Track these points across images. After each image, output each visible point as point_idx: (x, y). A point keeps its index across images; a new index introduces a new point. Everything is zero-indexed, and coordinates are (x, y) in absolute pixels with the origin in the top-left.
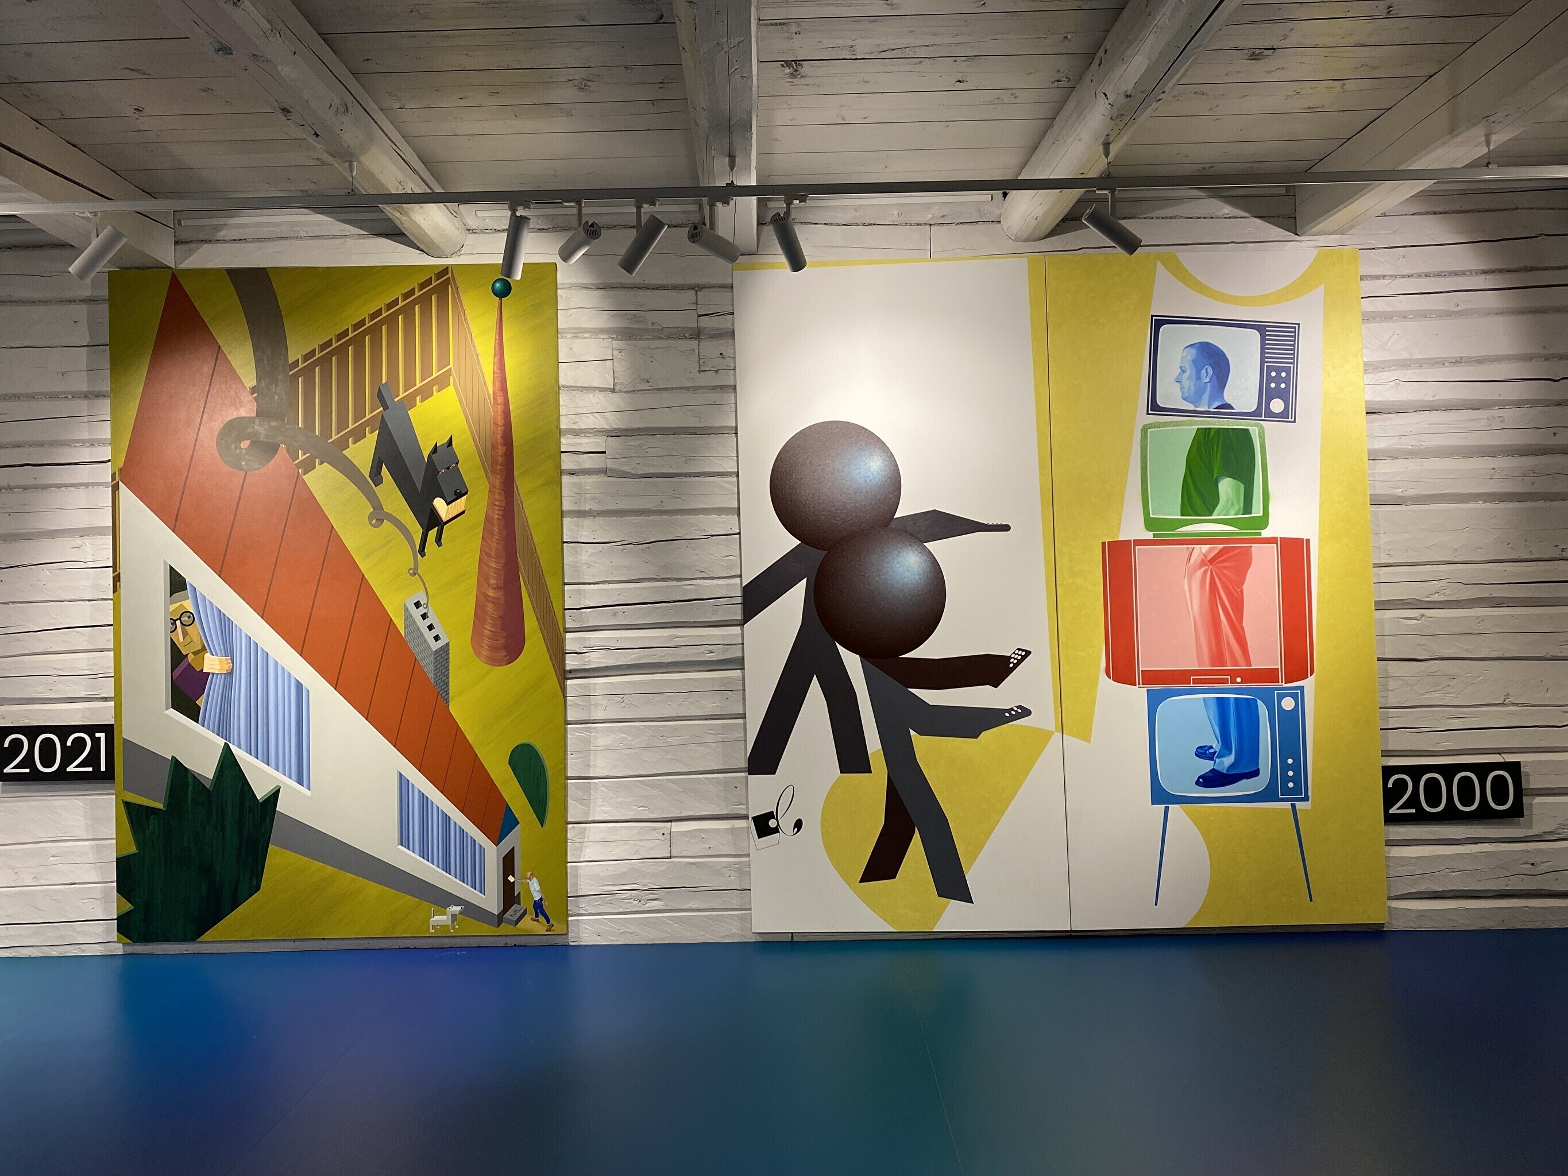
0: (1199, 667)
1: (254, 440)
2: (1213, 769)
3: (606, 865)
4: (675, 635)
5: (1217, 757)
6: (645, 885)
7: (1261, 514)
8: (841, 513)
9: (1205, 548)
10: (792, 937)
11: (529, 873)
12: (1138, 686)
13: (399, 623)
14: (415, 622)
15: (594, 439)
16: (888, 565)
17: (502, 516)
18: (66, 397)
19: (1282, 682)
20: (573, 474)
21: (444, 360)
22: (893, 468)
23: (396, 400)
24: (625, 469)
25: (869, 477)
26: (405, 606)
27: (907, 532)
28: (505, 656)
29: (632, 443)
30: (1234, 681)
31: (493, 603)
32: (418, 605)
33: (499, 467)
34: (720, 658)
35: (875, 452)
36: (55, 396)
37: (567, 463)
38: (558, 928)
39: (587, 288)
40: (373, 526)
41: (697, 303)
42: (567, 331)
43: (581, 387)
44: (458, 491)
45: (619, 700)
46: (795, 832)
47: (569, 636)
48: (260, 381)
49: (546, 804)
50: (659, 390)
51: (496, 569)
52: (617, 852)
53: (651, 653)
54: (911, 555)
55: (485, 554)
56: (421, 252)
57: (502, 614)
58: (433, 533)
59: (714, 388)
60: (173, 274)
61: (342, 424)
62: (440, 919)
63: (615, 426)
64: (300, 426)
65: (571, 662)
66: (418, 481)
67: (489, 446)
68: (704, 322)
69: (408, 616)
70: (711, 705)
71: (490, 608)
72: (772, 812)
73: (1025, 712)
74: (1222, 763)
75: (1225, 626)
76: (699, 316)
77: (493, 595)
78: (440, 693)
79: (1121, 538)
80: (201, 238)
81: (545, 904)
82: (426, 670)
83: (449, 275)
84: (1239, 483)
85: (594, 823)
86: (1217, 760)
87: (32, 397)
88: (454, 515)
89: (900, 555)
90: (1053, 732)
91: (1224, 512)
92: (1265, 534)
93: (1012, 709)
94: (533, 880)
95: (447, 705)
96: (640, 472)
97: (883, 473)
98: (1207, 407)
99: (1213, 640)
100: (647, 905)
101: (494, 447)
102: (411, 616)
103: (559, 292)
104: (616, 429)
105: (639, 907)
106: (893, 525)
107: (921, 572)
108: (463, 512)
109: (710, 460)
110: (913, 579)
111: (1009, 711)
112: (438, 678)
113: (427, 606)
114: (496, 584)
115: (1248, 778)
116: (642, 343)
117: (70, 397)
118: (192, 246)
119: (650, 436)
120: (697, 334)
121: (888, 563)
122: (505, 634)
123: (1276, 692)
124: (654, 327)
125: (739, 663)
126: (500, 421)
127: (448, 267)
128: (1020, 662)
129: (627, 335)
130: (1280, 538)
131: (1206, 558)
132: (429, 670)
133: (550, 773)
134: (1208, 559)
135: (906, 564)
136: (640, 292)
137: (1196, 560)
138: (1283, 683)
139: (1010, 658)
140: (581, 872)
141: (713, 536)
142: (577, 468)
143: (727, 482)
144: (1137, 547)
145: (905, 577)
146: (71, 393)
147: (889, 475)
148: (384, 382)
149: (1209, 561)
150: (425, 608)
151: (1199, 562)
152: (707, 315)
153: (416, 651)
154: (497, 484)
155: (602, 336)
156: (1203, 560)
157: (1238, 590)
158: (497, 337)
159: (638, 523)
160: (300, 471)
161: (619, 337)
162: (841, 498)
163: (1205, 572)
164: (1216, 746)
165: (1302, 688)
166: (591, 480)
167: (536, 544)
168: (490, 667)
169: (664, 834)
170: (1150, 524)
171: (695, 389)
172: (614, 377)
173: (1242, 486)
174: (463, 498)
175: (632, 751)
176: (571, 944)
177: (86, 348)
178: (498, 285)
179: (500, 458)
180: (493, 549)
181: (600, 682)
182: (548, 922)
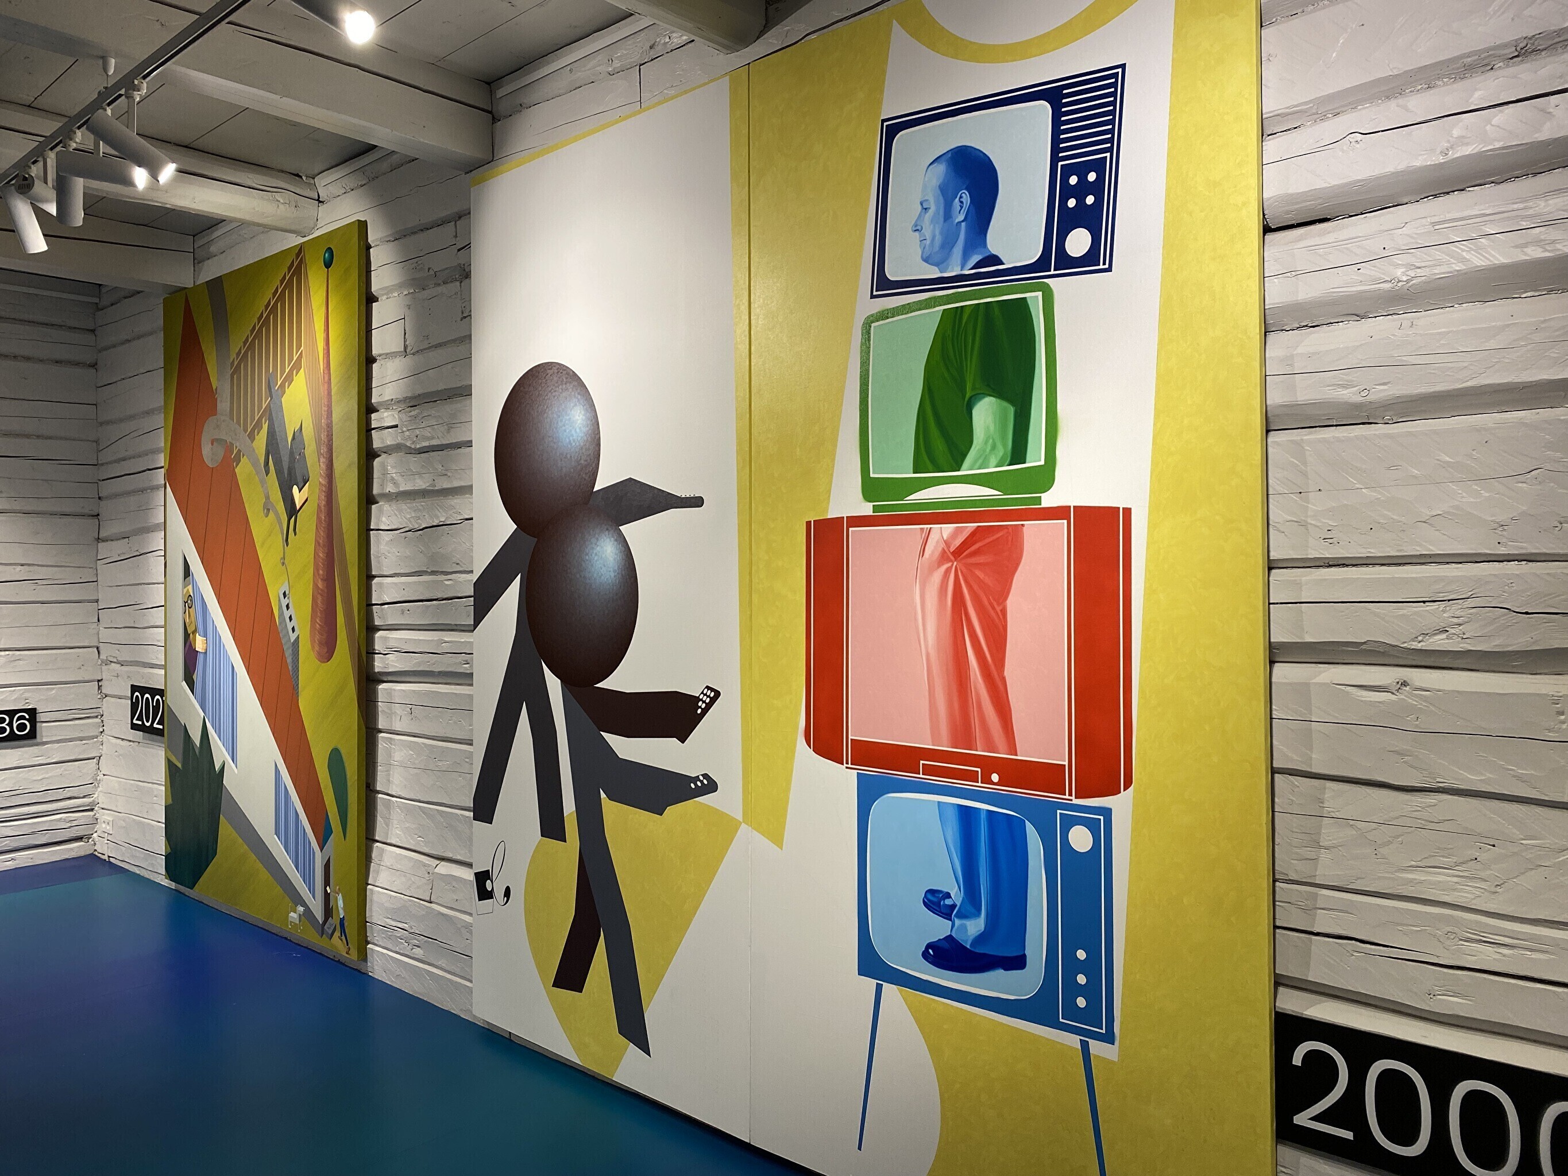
0: (933, 745)
2: (950, 936)
3: (391, 895)
5: (957, 916)
6: (412, 927)
7: (1042, 463)
9: (948, 529)
11: (338, 887)
12: (845, 765)
13: (276, 613)
14: (283, 612)
15: (392, 412)
16: (587, 557)
17: (327, 502)
19: (1070, 794)
20: (378, 455)
21: (299, 343)
22: (593, 421)
23: (276, 388)
24: (409, 444)
25: (572, 435)
26: (279, 596)
28: (327, 652)
29: (412, 414)
30: (987, 780)
31: (320, 595)
32: (285, 595)
33: (325, 450)
35: (578, 399)
37: (376, 441)
38: (352, 954)
40: (265, 515)
41: (456, 236)
42: (378, 293)
43: (383, 355)
44: (305, 477)
45: (409, 711)
46: (505, 902)
47: (377, 634)
48: (218, 382)
49: (347, 816)
50: (436, 346)
52: (398, 884)
53: (426, 660)
54: (608, 544)
57: (326, 609)
60: (186, 295)
61: (253, 416)
62: (294, 916)
63: (405, 395)
64: (234, 420)
65: (380, 664)
66: (286, 469)
69: (280, 606)
71: (319, 600)
72: (489, 871)
73: (710, 786)
74: (963, 928)
75: (975, 674)
76: (457, 252)
77: (321, 587)
78: (294, 686)
79: (831, 515)
80: (204, 256)
81: (346, 924)
82: (288, 662)
83: (306, 251)
84: (1005, 404)
85: (389, 845)
86: (957, 922)
88: (302, 503)
89: (597, 544)
90: (740, 823)
91: (980, 461)
92: (1049, 500)
93: (698, 778)
94: (340, 896)
95: (296, 699)
96: (418, 446)
97: (585, 430)
98: (960, 269)
99: (955, 699)
100: (413, 950)
101: (323, 429)
103: (371, 250)
104: (402, 398)
105: (408, 950)
106: (591, 501)
107: (616, 568)
108: (307, 500)
110: (609, 577)
111: (694, 780)
112: (292, 672)
113: (289, 597)
114: (323, 575)
115: (1007, 968)
116: (423, 294)
118: (201, 264)
119: (425, 404)
120: (458, 274)
121: (587, 554)
122: (327, 630)
123: (1059, 812)
124: (434, 272)
125: (470, 677)
126: (326, 400)
127: (307, 244)
128: (709, 706)
130: (1074, 507)
131: (949, 547)
133: (349, 783)
134: (952, 549)
135: (603, 556)
137: (933, 552)
138: (1073, 798)
139: (698, 699)
140: (375, 898)
141: (465, 520)
142: (382, 446)
144: (851, 529)
145: (601, 575)
147: (590, 432)
148: (271, 372)
149: (953, 553)
151: (937, 554)
152: (463, 248)
153: (283, 642)
154: (324, 467)
155: (398, 294)
156: (944, 552)
157: (998, 609)
158: (326, 311)
160: (233, 464)
161: (408, 290)
162: (549, 467)
163: (947, 572)
164: (957, 896)
165: (1107, 812)
166: (391, 459)
167: (344, 532)
168: (319, 663)
169: (430, 873)
170: (871, 488)
171: (459, 340)
172: (405, 338)
173: (1011, 410)
174: (307, 484)
175: (416, 771)
176: (369, 974)
178: (327, 255)
179: (326, 440)
180: (322, 538)
181: (399, 688)
182: (348, 945)
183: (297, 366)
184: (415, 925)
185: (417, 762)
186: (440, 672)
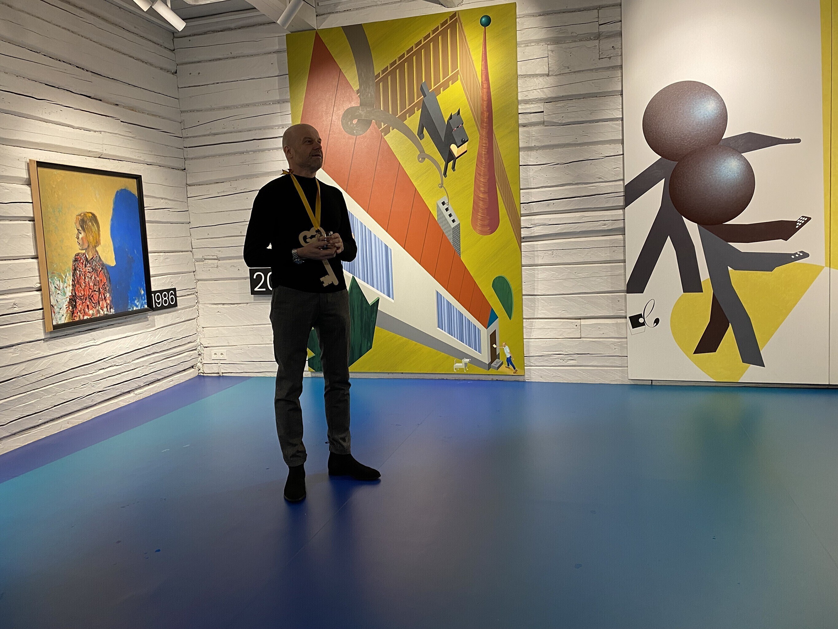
1: (359, 119)
3: (545, 341)
4: (583, 216)
6: (566, 352)
8: (688, 138)
10: (652, 382)
11: (504, 343)
13: (435, 214)
14: (442, 213)
15: (537, 104)
16: (717, 168)
17: (487, 152)
18: (270, 104)
20: (525, 126)
21: (455, 66)
22: (722, 107)
23: (430, 91)
24: (555, 120)
25: (706, 114)
26: (437, 204)
27: (731, 147)
28: (489, 230)
29: (559, 105)
31: (482, 201)
32: (443, 203)
33: (485, 124)
34: (610, 228)
35: (711, 98)
36: (265, 103)
37: (522, 120)
38: (519, 372)
39: (533, 16)
40: (420, 161)
41: (598, 17)
42: (522, 43)
43: (530, 75)
44: (463, 140)
45: (551, 254)
46: (654, 326)
47: (522, 218)
48: (361, 86)
49: (512, 308)
50: (575, 72)
51: (484, 182)
52: (552, 334)
53: (569, 227)
54: (732, 162)
55: (477, 174)
56: (441, 6)
57: (487, 207)
58: (450, 164)
59: (608, 68)
60: (317, 33)
61: (403, 107)
62: (459, 365)
63: (549, 96)
64: (382, 109)
65: (524, 233)
66: (443, 135)
67: (479, 112)
68: (603, 28)
69: (439, 210)
70: (604, 255)
71: (481, 204)
72: (641, 314)
73: (806, 255)
76: (600, 25)
77: (482, 197)
78: (456, 250)
80: (329, 11)
81: (513, 359)
82: (448, 238)
83: (457, 17)
85: (537, 319)
87: (254, 104)
88: (461, 153)
89: (725, 162)
90: (824, 267)
93: (796, 253)
94: (506, 347)
95: (459, 256)
96: (564, 122)
97: (715, 111)
100: (568, 362)
101: (482, 113)
102: (440, 210)
103: (517, 20)
104: (550, 98)
105: (563, 363)
106: (721, 143)
107: (739, 172)
108: (466, 151)
109: (606, 111)
110: (733, 176)
111: (794, 254)
112: (454, 242)
113: (448, 204)
114: (484, 190)
116: (564, 46)
117: (271, 103)
118: (326, 16)
119: (569, 101)
120: (598, 36)
121: (717, 167)
122: (488, 218)
124: (572, 35)
125: (622, 231)
126: (485, 98)
127: (456, 12)
128: (803, 225)
129: (556, 41)
132: (450, 237)
133: (513, 292)
135: (729, 167)
136: (565, 14)
139: (797, 222)
140: (531, 344)
141: (607, 157)
142: (527, 122)
143: (614, 124)
145: (728, 175)
146: (271, 101)
147: (720, 113)
148: (423, 82)
150: (447, 205)
152: (605, 24)
153: (443, 228)
154: (484, 134)
155: (542, 44)
158: (483, 50)
159: (562, 152)
160: (383, 134)
161: (551, 43)
162: (688, 129)
166: (535, 129)
167: (505, 166)
168: (481, 236)
169: (576, 326)
171: (597, 69)
172: (548, 67)
174: (466, 143)
175: (559, 281)
176: (526, 381)
177: (277, 77)
178: (483, 19)
179: (485, 119)
180: (482, 171)
181: (540, 243)
182: (515, 369)
183: (454, 79)
184: (569, 350)
185: (559, 276)
186: (580, 232)
